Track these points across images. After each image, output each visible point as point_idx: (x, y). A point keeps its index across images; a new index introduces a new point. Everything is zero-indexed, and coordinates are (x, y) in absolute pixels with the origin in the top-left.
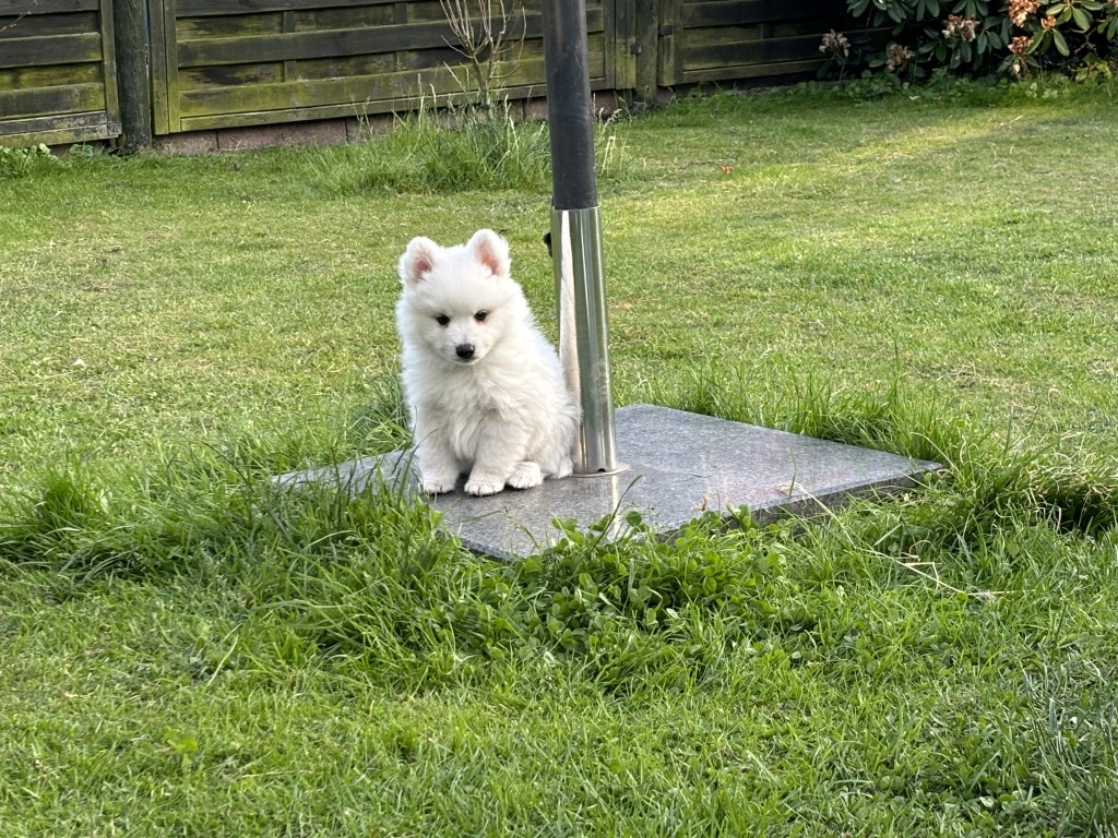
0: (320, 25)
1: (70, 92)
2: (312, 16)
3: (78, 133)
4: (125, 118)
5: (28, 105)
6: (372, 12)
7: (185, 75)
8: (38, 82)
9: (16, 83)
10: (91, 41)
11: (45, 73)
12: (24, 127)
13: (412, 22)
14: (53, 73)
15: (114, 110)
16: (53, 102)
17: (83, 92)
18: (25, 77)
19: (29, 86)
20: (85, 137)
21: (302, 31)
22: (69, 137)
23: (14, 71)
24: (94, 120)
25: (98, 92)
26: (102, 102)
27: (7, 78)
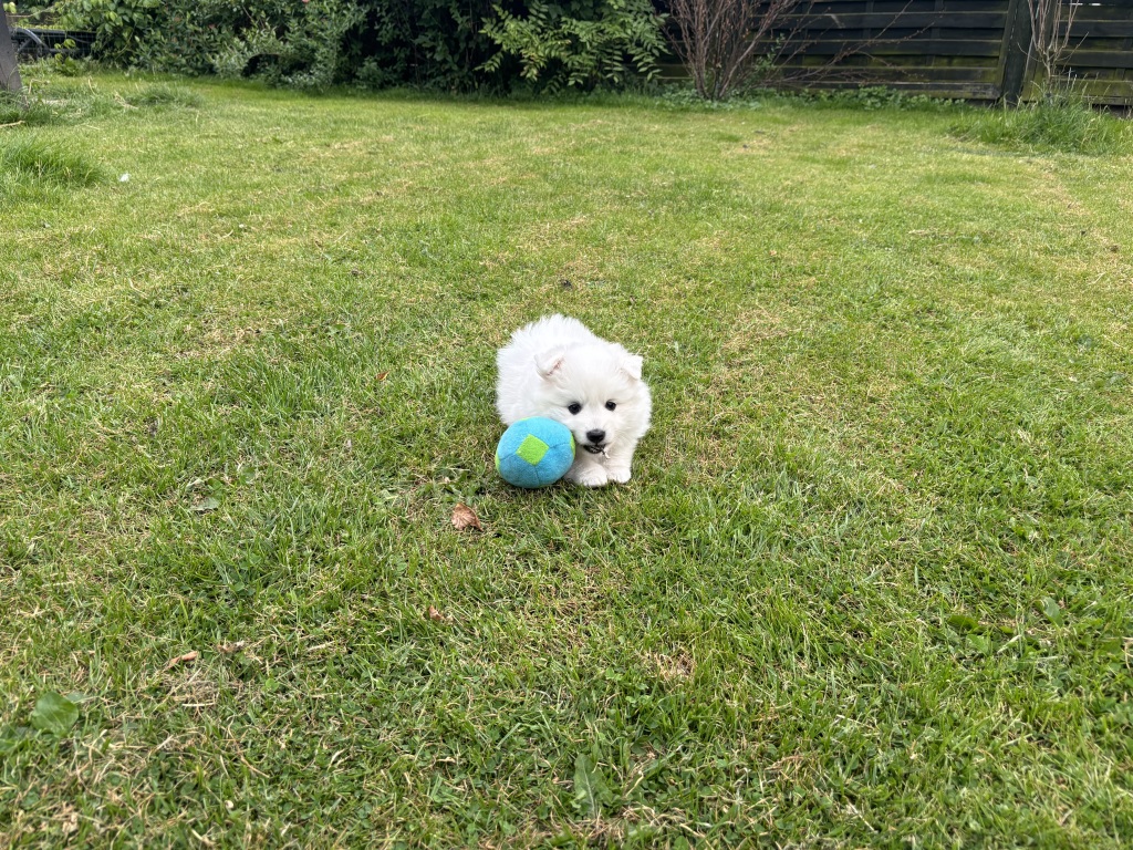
1: (976, 71)
3: (974, 93)
4: (1003, 88)
5: (952, 76)
8: (962, 65)
9: (950, 64)
10: (995, 45)
11: (967, 60)
12: (946, 87)
14: (971, 60)
15: (998, 85)
16: (966, 75)
17: (984, 72)
18: (955, 61)
19: (957, 66)
20: (978, 96)
22: (970, 95)
23: (950, 57)
24: (986, 88)
25: (993, 72)
26: (993, 78)
27: (945, 61)
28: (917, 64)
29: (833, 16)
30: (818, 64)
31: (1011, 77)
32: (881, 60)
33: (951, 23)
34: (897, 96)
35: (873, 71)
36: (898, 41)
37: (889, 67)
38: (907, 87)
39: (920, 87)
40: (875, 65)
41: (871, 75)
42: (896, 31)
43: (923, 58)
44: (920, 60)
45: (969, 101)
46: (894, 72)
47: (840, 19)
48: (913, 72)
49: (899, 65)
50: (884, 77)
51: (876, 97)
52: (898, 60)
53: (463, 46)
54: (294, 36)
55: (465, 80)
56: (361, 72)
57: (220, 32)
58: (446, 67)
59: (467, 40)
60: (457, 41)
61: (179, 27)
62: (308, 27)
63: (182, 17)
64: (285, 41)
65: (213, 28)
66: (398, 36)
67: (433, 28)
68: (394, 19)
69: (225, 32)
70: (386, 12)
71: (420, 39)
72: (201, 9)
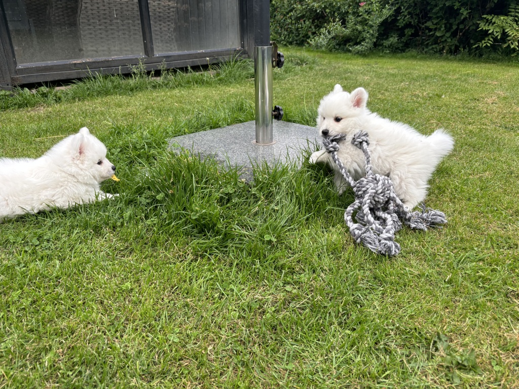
53: (455, 27)
54: (350, 25)
55: (453, 48)
56: (386, 43)
57: (305, 23)
58: (443, 40)
59: (458, 25)
60: (451, 25)
61: (282, 21)
62: (359, 19)
63: (285, 15)
64: (345, 27)
65: (302, 21)
66: (410, 22)
67: (438, 18)
68: (409, 13)
69: (307, 23)
70: (406, 10)
71: (429, 24)
72: (296, 11)
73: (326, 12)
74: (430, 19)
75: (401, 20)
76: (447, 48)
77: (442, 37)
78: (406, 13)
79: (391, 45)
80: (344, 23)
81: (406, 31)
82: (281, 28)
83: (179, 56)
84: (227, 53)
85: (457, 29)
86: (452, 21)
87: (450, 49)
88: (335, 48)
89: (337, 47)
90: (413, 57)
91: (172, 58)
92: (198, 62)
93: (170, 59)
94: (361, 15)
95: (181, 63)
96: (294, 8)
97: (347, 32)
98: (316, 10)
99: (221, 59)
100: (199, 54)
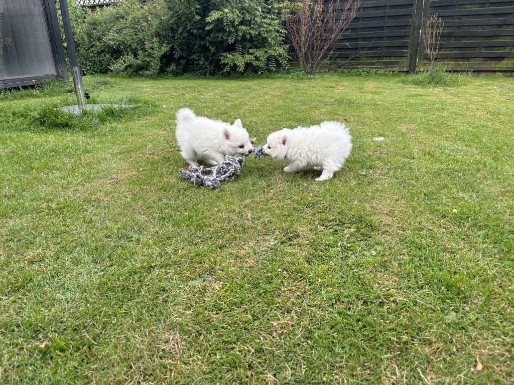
0: (459, 51)
1: (400, 61)
2: (457, 49)
3: (400, 69)
4: (410, 67)
5: (391, 63)
6: (473, 49)
7: (425, 60)
8: (394, 59)
9: (390, 59)
10: (406, 52)
11: (396, 57)
12: (390, 67)
13: (483, 51)
14: (398, 57)
15: (408, 65)
16: (396, 63)
17: (402, 61)
18: (392, 58)
19: (393, 60)
20: (401, 70)
21: (454, 52)
22: (398, 70)
23: (390, 57)
24: (404, 67)
25: (406, 62)
26: (406, 64)
27: (389, 58)
28: (379, 59)
29: (347, 44)
30: (343, 60)
31: (412, 63)
32: (366, 59)
33: (389, 45)
34: (373, 71)
35: (363, 62)
36: (372, 52)
37: (369, 61)
38: (376, 68)
39: (380, 68)
40: (363, 60)
41: (362, 64)
42: (371, 48)
43: (380, 57)
44: (379, 58)
45: (398, 72)
46: (371, 63)
47: (350, 44)
48: (378, 62)
49: (372, 60)
50: (367, 64)
51: (366, 71)
52: (371, 58)
53: (210, 58)
54: (140, 57)
55: (212, 71)
56: (169, 69)
57: (105, 56)
58: (205, 66)
59: (212, 56)
60: (208, 56)
61: (86, 54)
62: (146, 53)
63: (87, 50)
64: (137, 59)
65: (103, 55)
66: (182, 55)
67: (198, 52)
68: (181, 49)
69: (107, 56)
70: (178, 47)
71: (193, 56)
72: (96, 47)
73: (121, 48)
74: (194, 53)
75: (176, 54)
76: (208, 72)
77: (204, 64)
78: (178, 49)
79: (172, 71)
80: (136, 56)
81: (181, 61)
82: (86, 60)
83: (12, 79)
84: (47, 77)
85: (212, 59)
86: (207, 54)
87: (210, 72)
88: (133, 74)
89: (135, 74)
90: (188, 78)
91: (7, 81)
92: (26, 83)
93: (5, 82)
94: (147, 51)
95: (14, 85)
96: (94, 45)
97: (139, 62)
98: (113, 47)
99: (43, 81)
100: (26, 78)
